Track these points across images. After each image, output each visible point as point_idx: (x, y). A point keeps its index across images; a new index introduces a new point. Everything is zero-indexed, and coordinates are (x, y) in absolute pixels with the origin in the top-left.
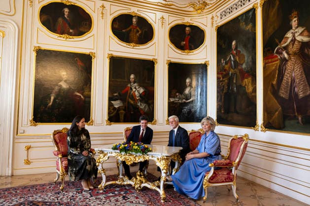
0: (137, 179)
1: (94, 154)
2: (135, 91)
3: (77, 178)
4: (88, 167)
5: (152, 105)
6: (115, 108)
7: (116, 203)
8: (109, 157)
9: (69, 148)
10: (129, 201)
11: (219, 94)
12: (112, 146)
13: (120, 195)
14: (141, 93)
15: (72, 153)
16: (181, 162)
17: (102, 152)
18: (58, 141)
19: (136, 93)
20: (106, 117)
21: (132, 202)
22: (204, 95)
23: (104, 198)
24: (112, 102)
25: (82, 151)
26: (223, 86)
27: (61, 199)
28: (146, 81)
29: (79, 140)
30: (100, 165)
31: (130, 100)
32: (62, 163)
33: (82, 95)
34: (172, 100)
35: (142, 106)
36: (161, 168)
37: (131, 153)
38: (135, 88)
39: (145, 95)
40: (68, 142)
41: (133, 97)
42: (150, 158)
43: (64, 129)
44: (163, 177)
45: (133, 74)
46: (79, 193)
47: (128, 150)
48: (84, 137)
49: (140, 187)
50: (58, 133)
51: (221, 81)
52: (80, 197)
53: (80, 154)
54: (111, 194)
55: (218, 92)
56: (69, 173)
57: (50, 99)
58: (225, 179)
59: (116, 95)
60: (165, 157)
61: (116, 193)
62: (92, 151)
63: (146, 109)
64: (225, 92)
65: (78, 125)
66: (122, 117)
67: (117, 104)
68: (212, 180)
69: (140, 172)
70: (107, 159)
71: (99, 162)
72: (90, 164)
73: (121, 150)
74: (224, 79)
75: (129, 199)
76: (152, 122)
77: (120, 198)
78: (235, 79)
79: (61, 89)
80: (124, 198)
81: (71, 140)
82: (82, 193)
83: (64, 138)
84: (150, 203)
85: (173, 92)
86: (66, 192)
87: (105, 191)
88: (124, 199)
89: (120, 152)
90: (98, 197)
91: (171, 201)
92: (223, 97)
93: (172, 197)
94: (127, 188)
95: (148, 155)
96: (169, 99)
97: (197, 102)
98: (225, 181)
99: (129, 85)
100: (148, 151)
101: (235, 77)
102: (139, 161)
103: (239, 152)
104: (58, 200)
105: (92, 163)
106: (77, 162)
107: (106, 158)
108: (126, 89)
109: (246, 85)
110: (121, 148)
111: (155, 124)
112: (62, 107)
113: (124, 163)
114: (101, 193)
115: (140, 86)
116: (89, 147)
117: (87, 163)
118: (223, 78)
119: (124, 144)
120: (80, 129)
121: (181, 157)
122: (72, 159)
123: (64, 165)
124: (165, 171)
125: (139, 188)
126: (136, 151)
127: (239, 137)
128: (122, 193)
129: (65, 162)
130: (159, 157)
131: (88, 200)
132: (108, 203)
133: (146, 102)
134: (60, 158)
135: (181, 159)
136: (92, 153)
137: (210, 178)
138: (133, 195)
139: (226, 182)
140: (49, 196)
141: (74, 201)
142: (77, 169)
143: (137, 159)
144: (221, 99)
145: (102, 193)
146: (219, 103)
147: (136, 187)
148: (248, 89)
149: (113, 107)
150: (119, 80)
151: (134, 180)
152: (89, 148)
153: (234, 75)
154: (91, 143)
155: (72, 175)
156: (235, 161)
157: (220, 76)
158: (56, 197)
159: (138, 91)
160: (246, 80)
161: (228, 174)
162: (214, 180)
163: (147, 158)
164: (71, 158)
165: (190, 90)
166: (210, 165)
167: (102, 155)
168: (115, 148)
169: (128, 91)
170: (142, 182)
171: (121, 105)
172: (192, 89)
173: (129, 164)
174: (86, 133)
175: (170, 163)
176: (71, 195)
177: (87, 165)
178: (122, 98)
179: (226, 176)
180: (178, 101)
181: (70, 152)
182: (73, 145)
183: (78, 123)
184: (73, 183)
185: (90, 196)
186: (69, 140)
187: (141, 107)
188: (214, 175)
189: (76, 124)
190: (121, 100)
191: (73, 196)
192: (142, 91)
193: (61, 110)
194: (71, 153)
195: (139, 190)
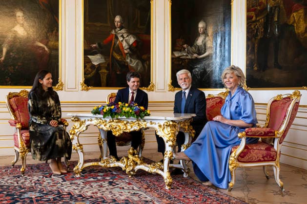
0: (128, 159)
1: (66, 126)
2: (122, 41)
3: (43, 156)
4: (59, 142)
5: (148, 62)
6: (93, 66)
7: (99, 189)
8: (87, 126)
9: (30, 116)
10: (117, 187)
11: (250, 43)
12: (91, 109)
13: (104, 180)
14: (131, 43)
15: (35, 123)
16: (193, 135)
17: (77, 119)
18: (15, 107)
19: (124, 44)
20: (81, 79)
21: (123, 188)
22: (227, 47)
23: (82, 183)
24: (89, 56)
25: (49, 120)
26: (257, 29)
27: (22, 183)
28: (139, 26)
29: (45, 106)
30: (76, 138)
31: (115, 54)
32: (21, 135)
33: (46, 45)
34: (177, 54)
35: (133, 63)
36: (165, 139)
37: (119, 117)
38: (122, 36)
39: (136, 47)
40: (30, 107)
41: (119, 50)
42: (149, 125)
43: (22, 92)
44: (169, 153)
45: (118, 15)
46: (46, 177)
47: (116, 114)
48: (51, 102)
49: (133, 170)
50: (14, 97)
51: (254, 22)
52: (48, 181)
53: (47, 123)
54: (92, 179)
55: (248, 39)
56: (32, 150)
57: (2, 51)
58: (263, 157)
59: (95, 47)
60: (171, 123)
61: (99, 178)
62: (62, 122)
63: (139, 68)
64: (259, 37)
65: (41, 83)
66: (104, 79)
67: (96, 60)
68: (242, 157)
69: (133, 150)
70: (85, 129)
71: (74, 134)
72: (61, 137)
73: (105, 114)
74: (258, 19)
75: (118, 184)
76: (147, 87)
77: (106, 184)
78: (276, 15)
79: (15, 38)
80: (110, 183)
81: (33, 105)
82: (50, 177)
83: (23, 103)
84: (149, 190)
85: (179, 42)
86: (29, 176)
87: (83, 176)
88: (111, 185)
89: (104, 118)
90: (74, 182)
91: (181, 188)
92: (256, 45)
93: (182, 184)
94: (114, 173)
95: (145, 121)
96: (172, 54)
97: (216, 58)
98: (262, 159)
99: (113, 32)
100: (146, 115)
101: (276, 12)
102: (132, 130)
103: (285, 116)
104: (17, 183)
105: (64, 137)
106: (43, 135)
107: (83, 128)
108: (110, 38)
109: (294, 21)
110: (105, 110)
111: (153, 90)
112: (19, 64)
113: (109, 133)
114: (77, 178)
115: (130, 33)
116: (58, 116)
117: (56, 136)
118: (257, 17)
119: (108, 106)
120: (46, 89)
121: (194, 129)
122: (36, 131)
123: (24, 138)
124: (171, 143)
125: (132, 173)
126: (128, 114)
127: (284, 97)
128: (108, 178)
129: (26, 134)
130: (162, 123)
131: (60, 184)
132: (88, 188)
133: (139, 58)
134: (19, 128)
135: (194, 131)
136: (63, 124)
137: (239, 155)
138: (123, 180)
139: (265, 161)
140: (6, 179)
141: (40, 185)
142: (43, 143)
143: (129, 127)
144: (253, 48)
145: (79, 178)
146: (250, 56)
147: (128, 170)
148: (298, 28)
149: (90, 64)
150: (99, 24)
151: (125, 160)
152: (58, 118)
153: (275, 10)
154: (62, 110)
155: (36, 151)
156: (278, 130)
157: (253, 14)
158: (15, 181)
159: (126, 41)
160: (295, 14)
161: (268, 149)
162: (246, 158)
163: (143, 124)
164: (34, 129)
165: (205, 39)
166: (239, 135)
167: (77, 124)
168: (96, 112)
169: (112, 41)
170: (136, 164)
171: (103, 61)
172: (207, 38)
173: (117, 134)
174: (54, 96)
175: (177, 133)
176: (36, 179)
177: (56, 139)
178: (104, 50)
179: (265, 152)
180: (187, 55)
181: (33, 121)
182: (36, 112)
183: (42, 80)
184: (38, 167)
185: (62, 180)
186: (31, 105)
187: (131, 65)
188: (246, 150)
189: (39, 82)
190: (102, 53)
191: (38, 180)
192: (132, 40)
193: (17, 67)
194: (33, 123)
195: (132, 175)
